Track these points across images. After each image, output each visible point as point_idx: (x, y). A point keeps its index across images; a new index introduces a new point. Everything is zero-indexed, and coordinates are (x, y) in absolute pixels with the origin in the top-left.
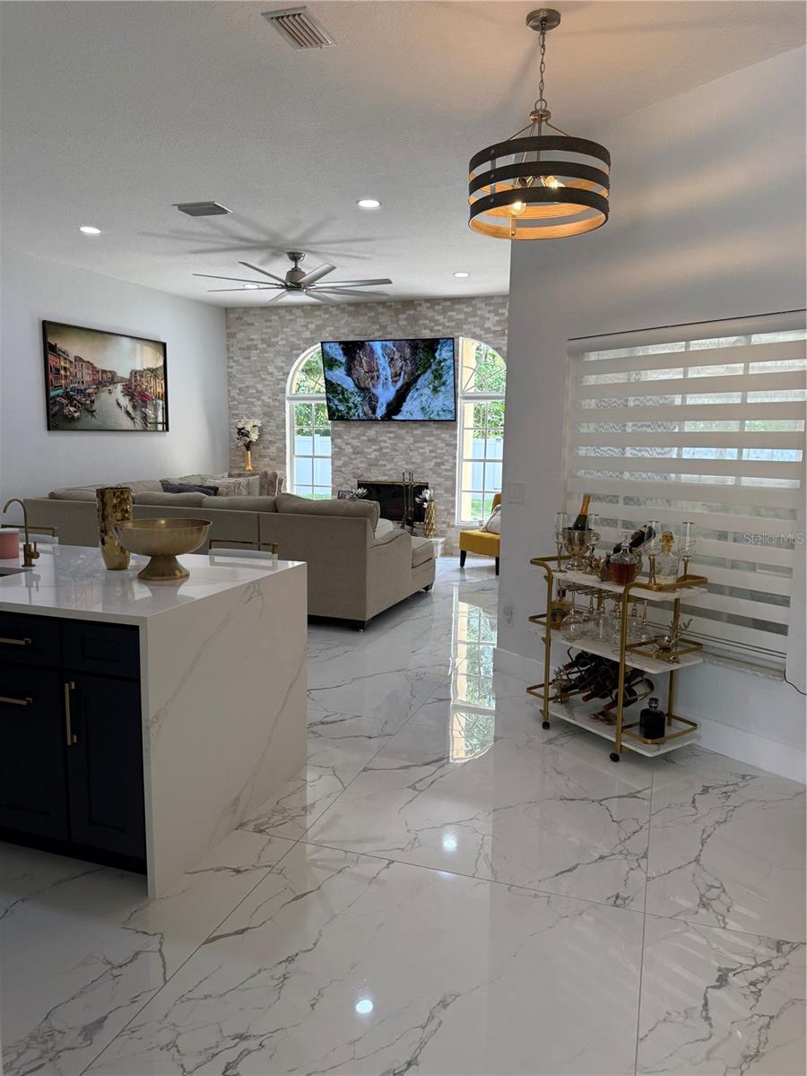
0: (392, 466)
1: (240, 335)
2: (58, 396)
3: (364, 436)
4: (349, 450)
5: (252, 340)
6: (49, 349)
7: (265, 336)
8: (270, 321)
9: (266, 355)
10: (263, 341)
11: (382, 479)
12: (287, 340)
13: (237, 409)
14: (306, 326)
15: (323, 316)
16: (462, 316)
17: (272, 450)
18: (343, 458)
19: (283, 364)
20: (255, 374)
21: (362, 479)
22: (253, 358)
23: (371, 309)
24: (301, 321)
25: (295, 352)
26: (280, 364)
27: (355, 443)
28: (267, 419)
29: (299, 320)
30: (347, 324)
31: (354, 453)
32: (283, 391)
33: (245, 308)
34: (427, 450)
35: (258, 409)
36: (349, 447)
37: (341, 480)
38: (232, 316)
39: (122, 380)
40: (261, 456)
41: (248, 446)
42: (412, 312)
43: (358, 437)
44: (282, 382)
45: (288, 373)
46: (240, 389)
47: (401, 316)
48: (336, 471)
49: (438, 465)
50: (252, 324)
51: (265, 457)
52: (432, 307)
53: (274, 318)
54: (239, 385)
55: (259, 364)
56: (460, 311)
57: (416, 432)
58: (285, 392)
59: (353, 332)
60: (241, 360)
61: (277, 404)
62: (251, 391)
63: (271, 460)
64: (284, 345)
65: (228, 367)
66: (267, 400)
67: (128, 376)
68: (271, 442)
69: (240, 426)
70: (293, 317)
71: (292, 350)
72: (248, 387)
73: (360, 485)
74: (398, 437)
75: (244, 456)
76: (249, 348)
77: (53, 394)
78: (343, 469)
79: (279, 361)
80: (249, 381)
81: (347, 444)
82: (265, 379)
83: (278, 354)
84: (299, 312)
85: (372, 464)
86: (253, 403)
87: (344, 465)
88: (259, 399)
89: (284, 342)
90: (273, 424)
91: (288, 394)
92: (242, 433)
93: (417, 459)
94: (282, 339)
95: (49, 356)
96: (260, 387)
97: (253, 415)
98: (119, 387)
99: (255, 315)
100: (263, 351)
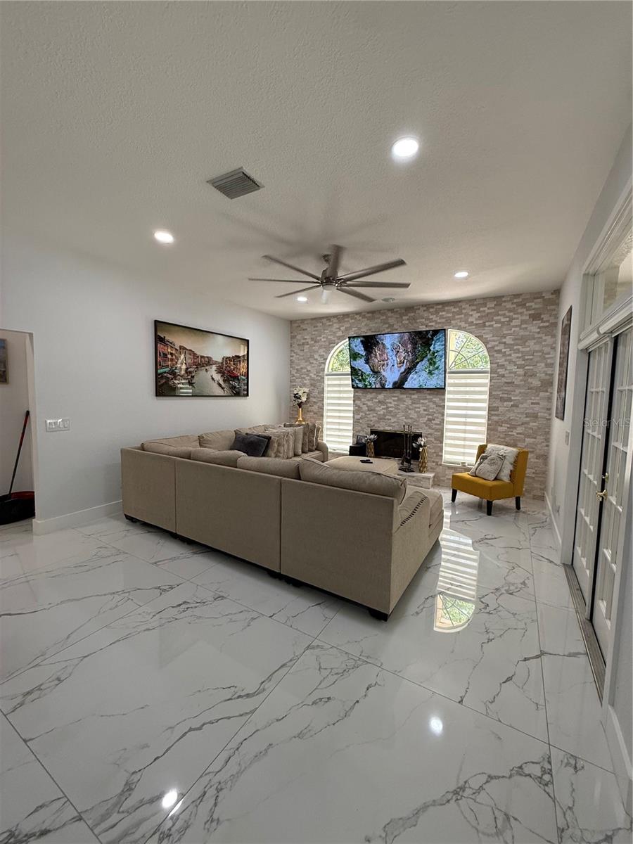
0: (395, 420)
1: (299, 337)
2: (165, 372)
3: (376, 399)
4: (365, 408)
5: (306, 339)
6: (159, 340)
7: (313, 336)
8: (317, 327)
9: (314, 348)
10: (312, 339)
11: (388, 429)
12: (327, 338)
13: (295, 381)
14: (339, 328)
15: (351, 321)
16: (450, 315)
17: (315, 408)
18: (361, 414)
19: (324, 353)
20: (307, 360)
21: (373, 428)
22: (305, 351)
23: (383, 314)
24: (336, 326)
25: (332, 345)
26: (322, 353)
27: (370, 403)
28: (312, 388)
29: (334, 325)
30: (366, 325)
31: (368, 410)
32: (323, 370)
33: (302, 320)
34: (422, 409)
35: (307, 382)
36: (365, 406)
37: (360, 428)
38: (293, 325)
39: (216, 363)
40: (308, 411)
41: (300, 405)
42: (412, 314)
43: (372, 399)
44: (323, 365)
45: (326, 359)
46: (297, 369)
47: (404, 318)
48: (356, 422)
49: (429, 420)
50: (306, 329)
51: (311, 411)
52: (428, 310)
53: (319, 324)
54: (297, 367)
55: (309, 354)
56: (448, 312)
57: (415, 396)
58: (324, 371)
59: (370, 330)
60: (299, 351)
61: (319, 378)
62: (303, 371)
63: (314, 414)
64: (325, 341)
65: (291, 356)
66: (313, 376)
67: (220, 361)
68: (314, 402)
69: (295, 393)
70: (331, 323)
71: (330, 344)
72: (302, 368)
73: (372, 433)
74: (399, 400)
75: (298, 411)
76: (303, 344)
77: (159, 371)
78: (361, 421)
79: (321, 352)
80: (303, 364)
81: (364, 404)
82: (313, 363)
83: (321, 347)
84: (335, 320)
85: (381, 418)
86: (304, 378)
87: (361, 418)
88: (308, 375)
89: (325, 339)
90: (316, 391)
91: (326, 372)
92: (297, 397)
93: (414, 415)
94: (324, 338)
95: (159, 345)
96: (309, 368)
97: (304, 385)
99: (307, 324)
100: (312, 346)
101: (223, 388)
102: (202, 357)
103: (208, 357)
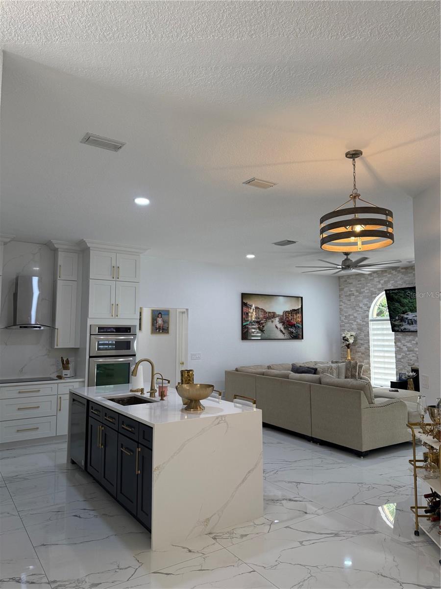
1: (346, 289)
2: (247, 324)
3: (414, 341)
4: (405, 349)
5: (352, 291)
6: (244, 305)
7: (358, 289)
8: (361, 281)
9: (359, 298)
10: (357, 291)
12: (369, 290)
13: (344, 326)
14: (379, 282)
15: (388, 276)
17: (362, 349)
18: (402, 354)
19: (368, 303)
20: (353, 308)
21: (413, 366)
22: (352, 300)
24: (376, 280)
25: (373, 296)
26: (366, 303)
27: (409, 345)
28: (359, 331)
30: (402, 279)
31: (408, 351)
33: (348, 276)
35: (354, 326)
36: (405, 347)
37: (402, 367)
38: (341, 280)
39: (278, 316)
40: (356, 352)
41: (348, 346)
43: (410, 341)
44: (367, 312)
45: (370, 307)
46: (346, 316)
48: (398, 361)
50: (352, 283)
51: (359, 352)
53: (362, 279)
54: (345, 314)
55: (355, 303)
58: (368, 317)
59: (405, 282)
60: (346, 302)
61: (365, 323)
62: (351, 317)
63: (362, 354)
64: (368, 293)
65: (340, 305)
66: (359, 321)
67: (281, 314)
68: (361, 344)
69: (343, 335)
70: (372, 278)
72: (349, 315)
73: (413, 371)
75: (347, 352)
76: (350, 295)
77: (244, 324)
78: (402, 360)
79: (365, 301)
80: (350, 312)
81: (404, 345)
82: (358, 311)
83: (365, 297)
84: (375, 275)
86: (352, 323)
87: (403, 358)
88: (355, 321)
90: (363, 334)
91: (370, 318)
92: (345, 339)
94: (367, 290)
95: (244, 308)
96: (355, 315)
97: (352, 329)
98: (277, 319)
99: (353, 278)
100: (357, 296)
101: (284, 334)
102: (269, 313)
103: (273, 312)
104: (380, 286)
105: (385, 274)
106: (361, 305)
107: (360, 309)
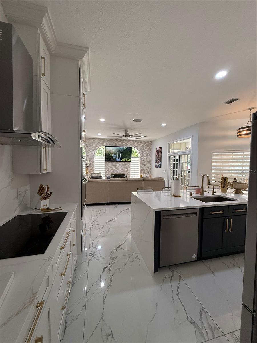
0: (118, 170)
4: (109, 167)
9: (89, 148)
10: (89, 145)
11: (116, 173)
12: (95, 145)
16: (131, 143)
21: (112, 173)
23: (114, 140)
24: (98, 142)
25: (97, 148)
26: (93, 150)
27: (110, 166)
30: (109, 143)
32: (94, 155)
34: (125, 167)
37: (107, 174)
41: (87, 167)
42: (122, 142)
43: (111, 165)
45: (95, 152)
47: (120, 142)
48: (106, 172)
49: (127, 170)
51: (89, 169)
52: (125, 141)
53: (92, 140)
55: (88, 150)
56: (131, 142)
57: (123, 164)
61: (92, 158)
66: (90, 157)
70: (96, 141)
73: (112, 175)
74: (119, 165)
75: (86, 169)
84: (98, 140)
85: (114, 170)
87: (108, 170)
93: (123, 169)
104: (100, 144)
105: (102, 140)
106: (91, 151)
107: (90, 152)
